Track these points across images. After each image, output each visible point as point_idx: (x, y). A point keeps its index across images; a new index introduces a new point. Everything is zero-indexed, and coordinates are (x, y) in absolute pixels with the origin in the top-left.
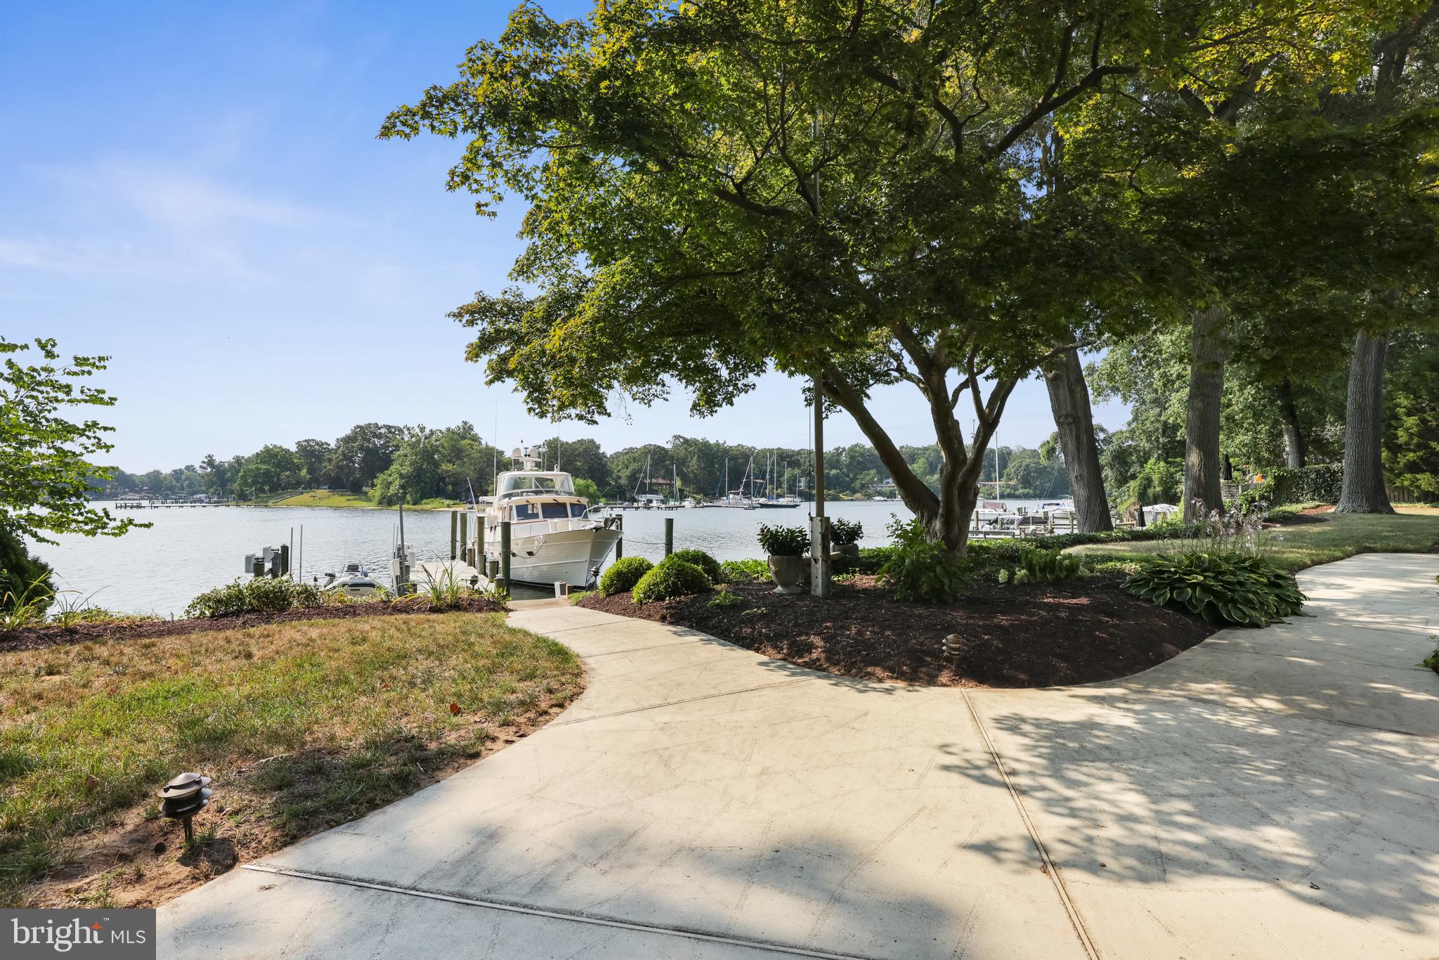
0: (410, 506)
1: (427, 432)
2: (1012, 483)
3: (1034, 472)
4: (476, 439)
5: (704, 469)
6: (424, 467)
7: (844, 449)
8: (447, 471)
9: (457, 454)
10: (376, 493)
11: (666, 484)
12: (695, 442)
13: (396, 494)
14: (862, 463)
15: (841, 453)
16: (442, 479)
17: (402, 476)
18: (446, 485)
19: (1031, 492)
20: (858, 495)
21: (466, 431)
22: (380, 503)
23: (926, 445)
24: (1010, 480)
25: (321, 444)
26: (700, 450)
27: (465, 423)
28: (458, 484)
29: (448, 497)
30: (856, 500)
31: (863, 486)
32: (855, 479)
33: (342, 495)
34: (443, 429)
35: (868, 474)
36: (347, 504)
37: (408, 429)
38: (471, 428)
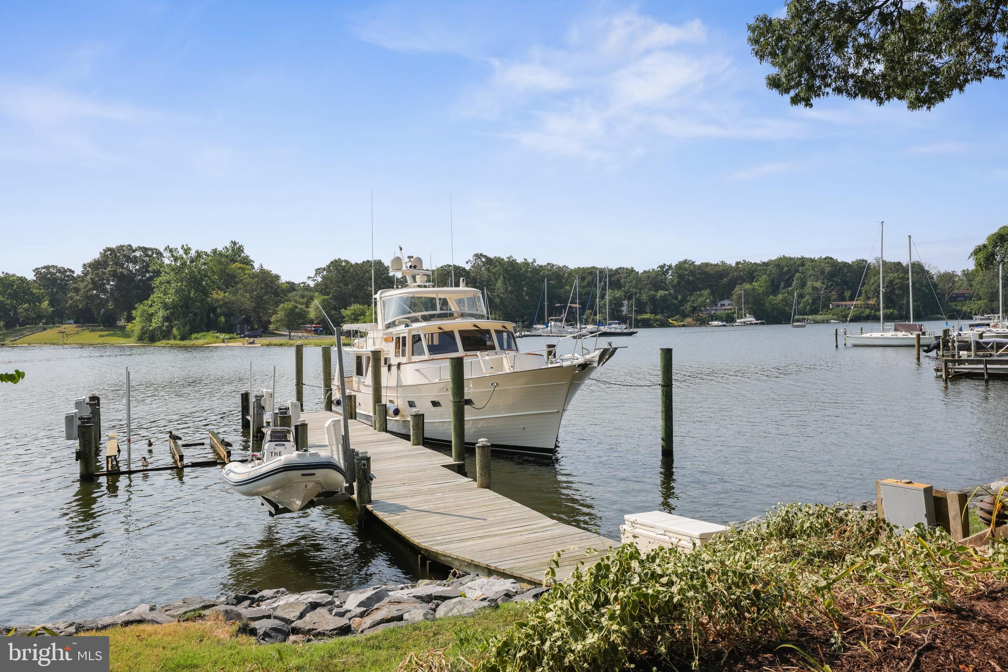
0: (178, 342)
1: (193, 253)
2: (871, 302)
3: (900, 288)
4: (247, 262)
5: (511, 292)
6: (192, 294)
7: (670, 267)
8: (217, 300)
9: (229, 280)
10: (136, 326)
12: (499, 261)
13: (160, 327)
14: (692, 282)
15: (667, 271)
16: (213, 310)
17: (166, 306)
18: (218, 316)
19: (896, 312)
20: (689, 320)
21: (236, 253)
22: (140, 339)
23: (766, 260)
24: (869, 298)
25: (63, 271)
26: (506, 271)
27: (234, 243)
28: (232, 315)
29: (222, 331)
31: (694, 309)
32: (684, 301)
33: (93, 331)
34: (209, 251)
35: (701, 296)
36: (100, 340)
37: (171, 251)
38: (240, 250)
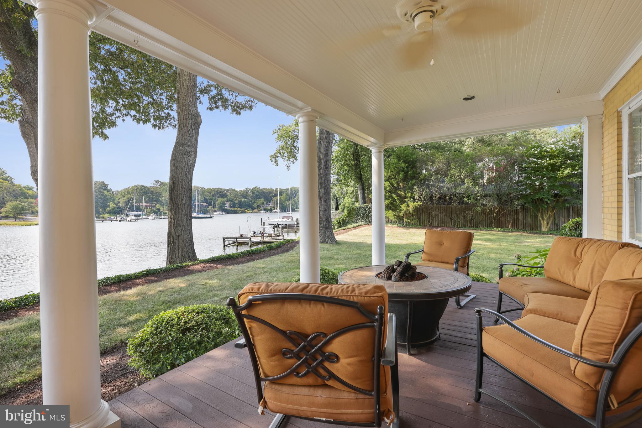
7: (250, 189)
11: (150, 206)
14: (258, 195)
20: (256, 210)
30: (255, 212)
31: (258, 206)
32: (254, 203)
35: (261, 201)
